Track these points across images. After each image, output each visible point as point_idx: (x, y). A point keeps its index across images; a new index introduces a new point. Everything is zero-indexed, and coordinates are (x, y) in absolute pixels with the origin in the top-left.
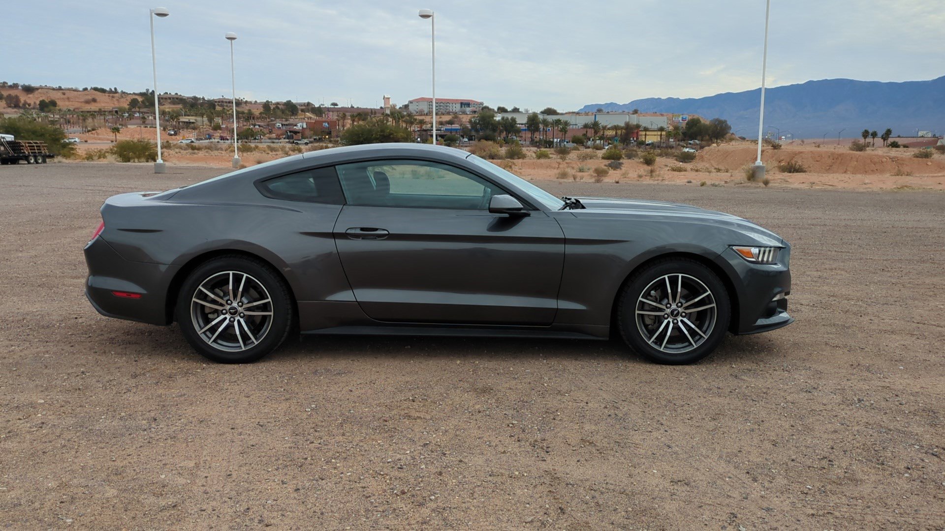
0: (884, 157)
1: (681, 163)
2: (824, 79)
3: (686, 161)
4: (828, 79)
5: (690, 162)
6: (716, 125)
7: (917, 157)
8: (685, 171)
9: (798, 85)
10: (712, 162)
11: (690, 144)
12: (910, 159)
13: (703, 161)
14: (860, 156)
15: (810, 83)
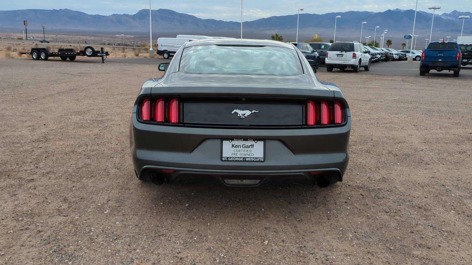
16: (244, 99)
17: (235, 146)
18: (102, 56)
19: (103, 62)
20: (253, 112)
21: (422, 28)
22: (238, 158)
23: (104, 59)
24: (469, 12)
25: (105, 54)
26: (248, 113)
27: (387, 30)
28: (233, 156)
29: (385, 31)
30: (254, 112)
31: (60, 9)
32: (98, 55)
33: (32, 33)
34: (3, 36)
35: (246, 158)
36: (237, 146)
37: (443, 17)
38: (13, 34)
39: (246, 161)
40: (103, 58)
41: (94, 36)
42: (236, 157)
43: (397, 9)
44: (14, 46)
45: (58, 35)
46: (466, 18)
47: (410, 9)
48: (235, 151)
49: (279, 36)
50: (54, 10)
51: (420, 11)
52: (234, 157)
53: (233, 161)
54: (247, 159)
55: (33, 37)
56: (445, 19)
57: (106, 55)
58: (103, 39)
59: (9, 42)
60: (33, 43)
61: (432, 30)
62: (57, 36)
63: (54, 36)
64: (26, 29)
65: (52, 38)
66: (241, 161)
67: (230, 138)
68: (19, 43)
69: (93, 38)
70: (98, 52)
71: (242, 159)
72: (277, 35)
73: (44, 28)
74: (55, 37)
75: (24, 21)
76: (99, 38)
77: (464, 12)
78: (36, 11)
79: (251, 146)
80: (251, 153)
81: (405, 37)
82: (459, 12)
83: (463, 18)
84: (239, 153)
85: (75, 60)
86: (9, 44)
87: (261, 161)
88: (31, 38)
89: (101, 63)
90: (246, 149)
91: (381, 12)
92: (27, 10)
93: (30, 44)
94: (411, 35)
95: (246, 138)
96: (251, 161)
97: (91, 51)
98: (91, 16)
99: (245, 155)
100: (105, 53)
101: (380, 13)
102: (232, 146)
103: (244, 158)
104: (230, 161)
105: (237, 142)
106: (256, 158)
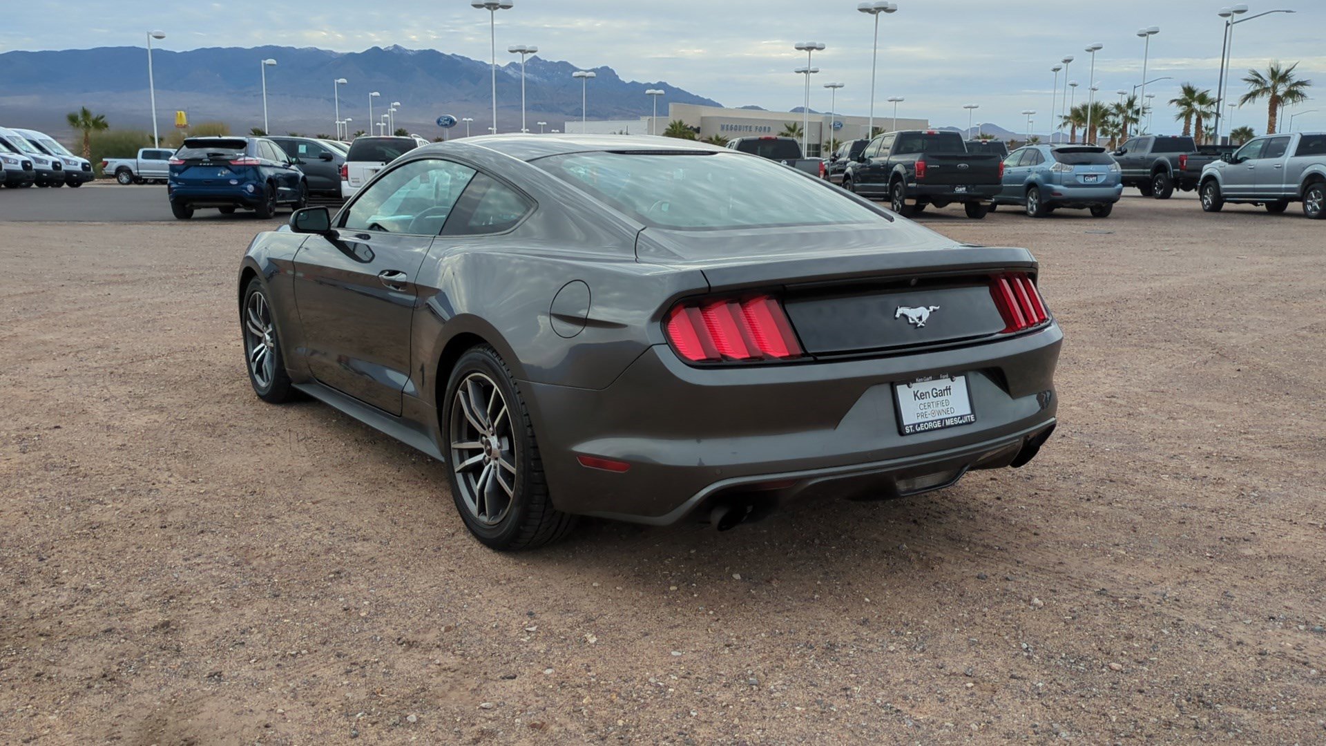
16: (913, 282)
17: (919, 395)
20: (931, 308)
21: (466, 100)
22: (932, 421)
24: (566, 63)
26: (924, 312)
27: (398, 104)
28: (920, 420)
29: (394, 107)
30: (934, 310)
35: (945, 419)
36: (923, 396)
37: (510, 72)
39: (945, 427)
42: (928, 422)
43: (396, 47)
46: (588, 77)
47: (427, 49)
48: (922, 407)
49: (94, 116)
51: (453, 54)
52: (924, 423)
53: (925, 431)
54: (948, 423)
56: (515, 76)
61: (496, 103)
66: (938, 429)
67: (909, 378)
71: (938, 425)
72: (85, 113)
77: (556, 61)
79: (947, 389)
80: (949, 407)
81: (439, 122)
82: (545, 61)
83: (582, 76)
84: (929, 411)
87: (969, 423)
90: (939, 399)
91: (356, 52)
94: (454, 118)
95: (935, 374)
96: (955, 425)
99: (939, 413)
101: (352, 55)
102: (915, 395)
103: (941, 420)
104: (921, 432)
105: (922, 386)
106: (962, 417)
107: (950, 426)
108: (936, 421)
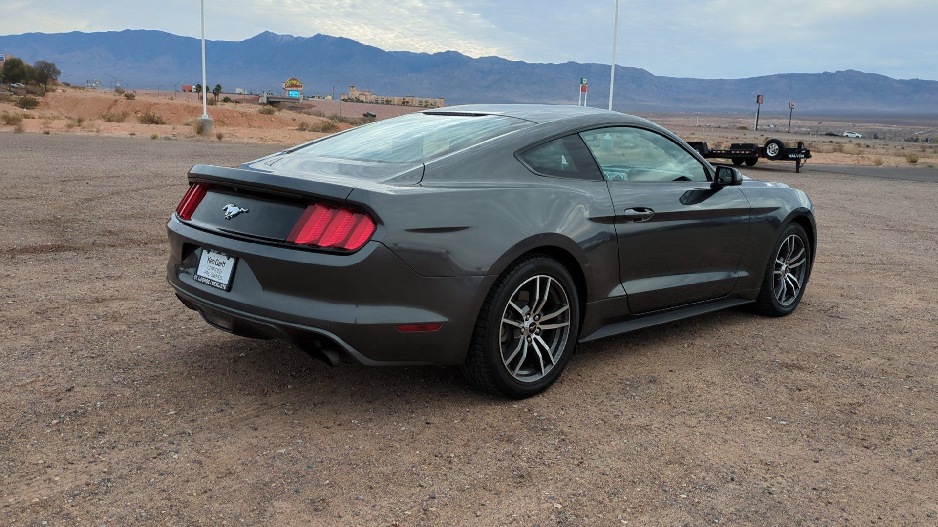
0: (235, 112)
1: (25, 110)
2: (141, 29)
3: (29, 107)
4: (146, 29)
5: (33, 109)
6: (42, 68)
7: (262, 113)
8: (33, 118)
9: (116, 32)
10: (60, 109)
11: (14, 87)
12: (257, 114)
13: (49, 108)
14: (213, 110)
15: (127, 32)
18: (798, 160)
19: (797, 171)
23: (800, 165)
25: (803, 156)
28: (205, 275)
30: (242, 211)
31: (837, 72)
32: (790, 156)
33: (776, 118)
34: (724, 124)
35: (213, 280)
36: (211, 261)
38: (741, 119)
39: (210, 285)
40: (798, 163)
41: (897, 123)
42: (205, 278)
44: (727, 141)
45: (823, 122)
48: (208, 268)
50: (825, 73)
54: (213, 284)
55: (775, 126)
57: (805, 157)
58: (916, 129)
59: (721, 135)
60: (762, 135)
62: (821, 123)
63: (815, 123)
64: (759, 110)
65: (809, 128)
66: (207, 284)
67: (209, 248)
68: (737, 135)
69: (895, 128)
70: (792, 151)
71: (208, 282)
73: (792, 108)
74: (818, 125)
75: (758, 96)
76: (908, 127)
78: (790, 77)
79: (223, 263)
80: (220, 274)
84: (210, 272)
85: (755, 166)
86: (720, 137)
87: (224, 290)
88: (772, 126)
89: (794, 172)
90: (217, 267)
92: (775, 75)
93: (755, 138)
95: (222, 251)
96: (215, 287)
97: (777, 149)
98: (901, 81)
99: (213, 275)
100: (803, 153)
102: (209, 259)
103: (211, 280)
104: (200, 282)
105: (214, 256)
106: (220, 284)
107: (213, 286)
108: (208, 279)
